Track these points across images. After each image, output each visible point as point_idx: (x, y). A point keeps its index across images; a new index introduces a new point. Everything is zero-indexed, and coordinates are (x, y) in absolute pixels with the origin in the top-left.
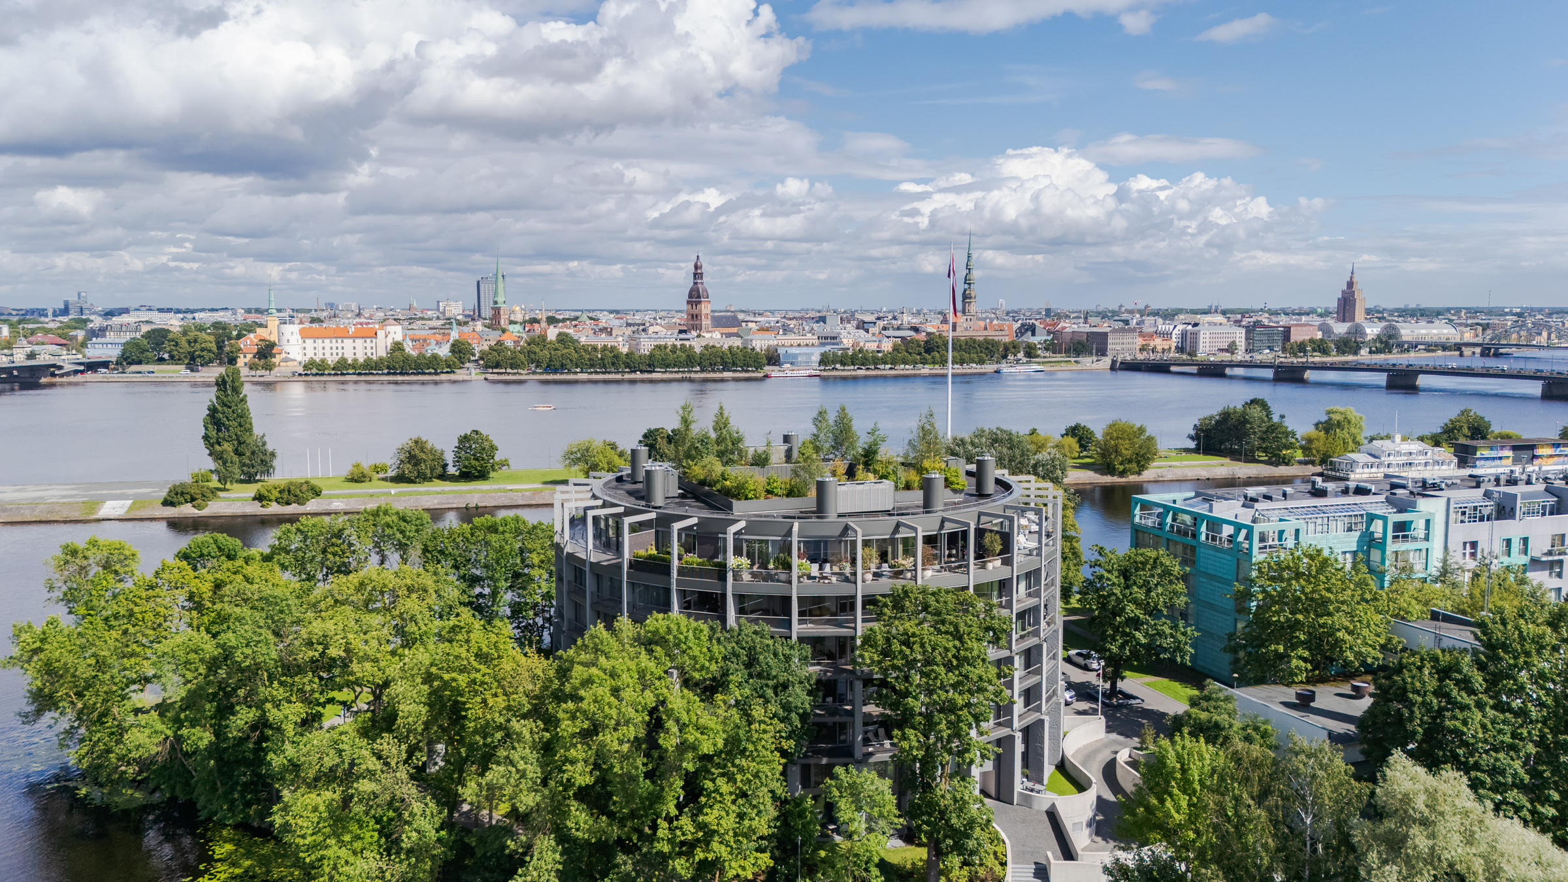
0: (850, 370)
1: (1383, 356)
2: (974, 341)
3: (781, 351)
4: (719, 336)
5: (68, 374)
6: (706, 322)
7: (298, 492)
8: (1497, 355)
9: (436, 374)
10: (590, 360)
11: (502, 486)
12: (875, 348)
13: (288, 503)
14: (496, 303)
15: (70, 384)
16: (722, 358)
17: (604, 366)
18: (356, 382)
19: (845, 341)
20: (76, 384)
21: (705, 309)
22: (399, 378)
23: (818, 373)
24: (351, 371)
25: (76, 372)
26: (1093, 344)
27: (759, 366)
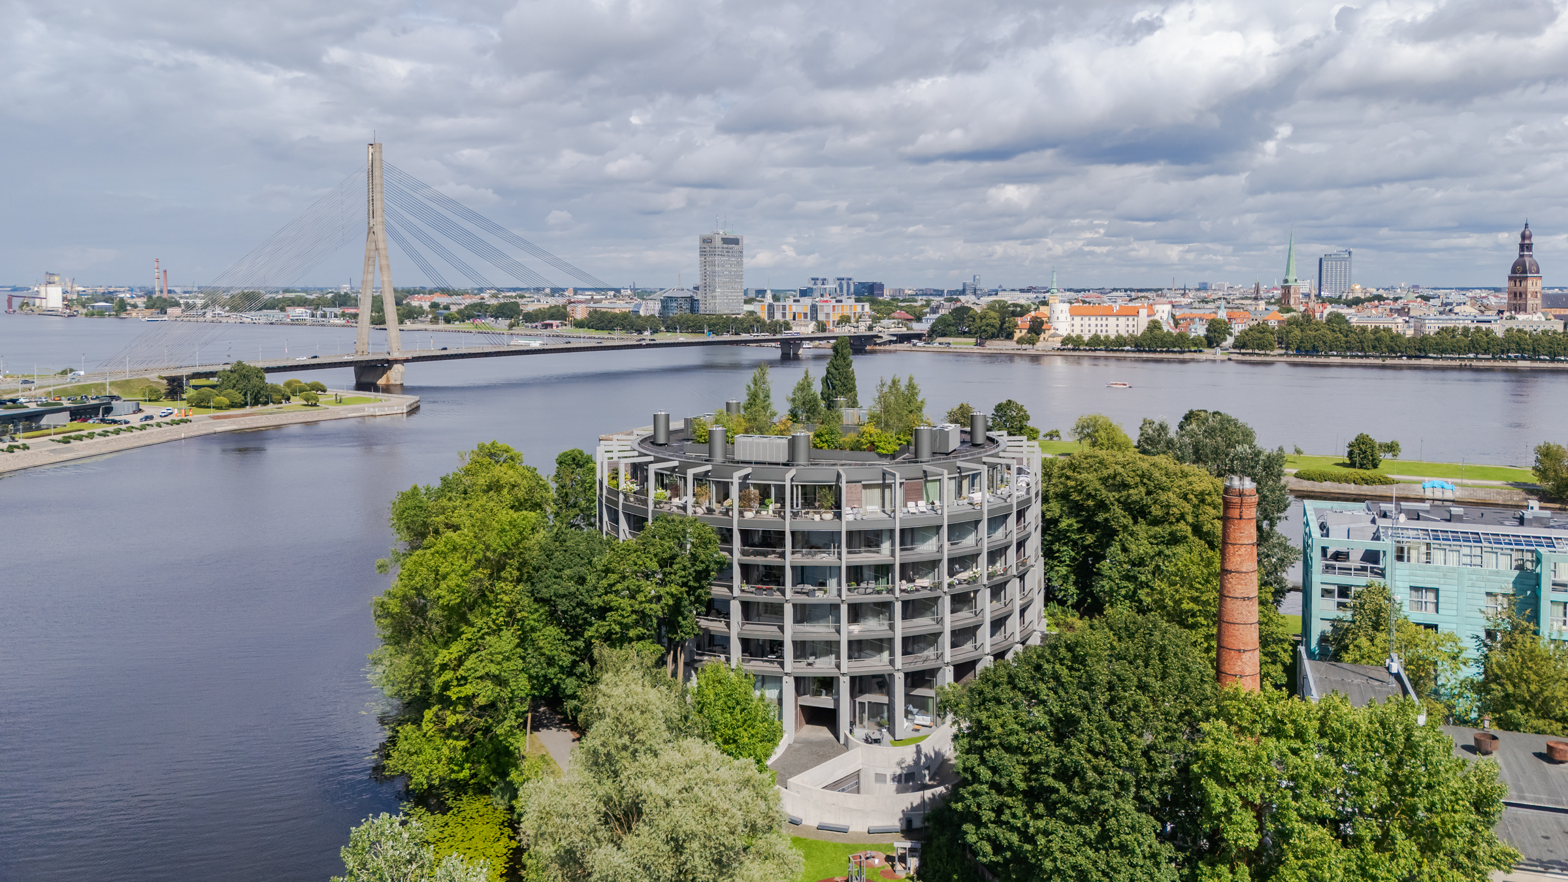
5: (884, 343)
6: (1533, 302)
9: (1182, 352)
10: (1346, 342)
14: (1286, 281)
15: (885, 351)
18: (1106, 358)
20: (890, 352)
21: (1533, 286)
22: (1145, 355)
24: (1103, 347)
25: (890, 342)
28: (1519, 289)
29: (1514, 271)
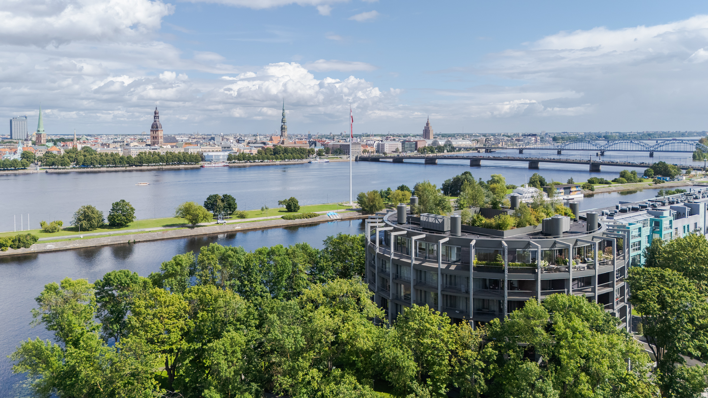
0: (242, 163)
1: (453, 153)
2: (296, 149)
3: (205, 154)
4: (170, 147)
6: (161, 140)
7: (25, 241)
8: (490, 152)
9: (15, 170)
10: (105, 160)
11: (142, 229)
12: (249, 152)
13: (18, 247)
14: (39, 131)
16: (178, 158)
17: (115, 163)
19: (234, 149)
21: (160, 134)
23: (228, 164)
26: (343, 150)
27: (197, 162)
28: (155, 135)
29: (152, 127)
